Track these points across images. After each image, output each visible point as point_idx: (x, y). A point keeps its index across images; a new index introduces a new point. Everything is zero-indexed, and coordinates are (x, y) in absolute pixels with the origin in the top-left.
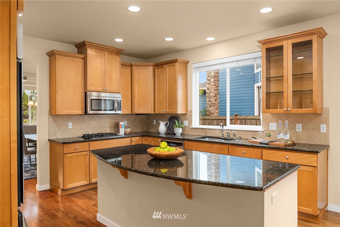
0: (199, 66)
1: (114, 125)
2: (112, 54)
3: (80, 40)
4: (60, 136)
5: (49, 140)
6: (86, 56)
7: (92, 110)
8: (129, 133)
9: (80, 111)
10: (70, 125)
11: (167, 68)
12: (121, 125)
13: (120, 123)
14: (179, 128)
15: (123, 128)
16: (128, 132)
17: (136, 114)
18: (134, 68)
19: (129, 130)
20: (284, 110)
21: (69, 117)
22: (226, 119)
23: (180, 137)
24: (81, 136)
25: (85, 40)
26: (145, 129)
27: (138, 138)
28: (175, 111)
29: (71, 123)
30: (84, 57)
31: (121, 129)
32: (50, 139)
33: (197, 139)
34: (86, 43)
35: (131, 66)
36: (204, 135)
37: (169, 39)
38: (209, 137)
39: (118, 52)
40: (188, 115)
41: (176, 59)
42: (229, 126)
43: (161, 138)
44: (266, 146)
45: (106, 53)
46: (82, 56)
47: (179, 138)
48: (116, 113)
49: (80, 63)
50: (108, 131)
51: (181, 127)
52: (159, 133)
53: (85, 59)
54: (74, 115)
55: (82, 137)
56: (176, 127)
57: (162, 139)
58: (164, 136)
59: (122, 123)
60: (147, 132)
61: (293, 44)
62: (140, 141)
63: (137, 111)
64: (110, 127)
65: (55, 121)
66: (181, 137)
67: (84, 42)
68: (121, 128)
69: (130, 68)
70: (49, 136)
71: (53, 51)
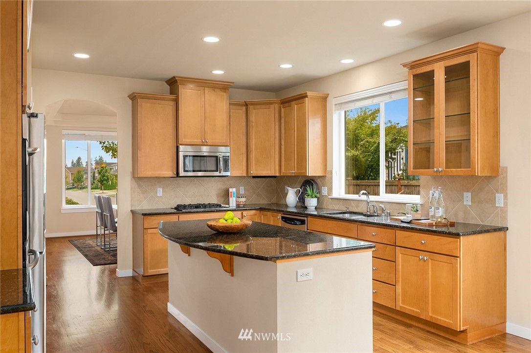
0: (340, 102)
1: (223, 193)
2: (216, 90)
3: (170, 75)
4: (146, 206)
5: (131, 211)
6: (178, 97)
7: (185, 171)
8: (244, 205)
9: (170, 173)
10: (160, 192)
11: (295, 106)
12: (231, 192)
13: (230, 189)
14: (312, 198)
15: (234, 197)
16: (242, 203)
17: (254, 177)
18: (251, 107)
19: (243, 200)
20: (434, 171)
21: (158, 180)
22: (379, 185)
23: (314, 211)
24: (174, 207)
25: (175, 75)
26: (274, 200)
27: (253, 212)
28: (304, 171)
29: (161, 190)
30: (176, 98)
31: (231, 199)
32: (133, 209)
33: (329, 215)
34: (176, 78)
35: (246, 105)
36: (345, 209)
37: (286, 66)
38: (351, 213)
39: (223, 87)
40: (327, 178)
41: (305, 93)
42: (384, 196)
43: (282, 213)
44: (408, 225)
45: (207, 90)
46: (173, 97)
47: (312, 213)
48: (221, 174)
49: (170, 107)
50: (214, 200)
51: (316, 197)
52: (287, 206)
53: (176, 101)
54: (165, 177)
55: (175, 209)
56: (308, 196)
57: (284, 214)
58: (294, 210)
59: (233, 190)
60: (278, 205)
61: (446, 68)
62: (256, 216)
63: (254, 172)
64: (218, 196)
65: (140, 186)
66: (315, 213)
67: (174, 77)
68: (231, 197)
69: (244, 108)
70: (132, 205)
71: (134, 93)
